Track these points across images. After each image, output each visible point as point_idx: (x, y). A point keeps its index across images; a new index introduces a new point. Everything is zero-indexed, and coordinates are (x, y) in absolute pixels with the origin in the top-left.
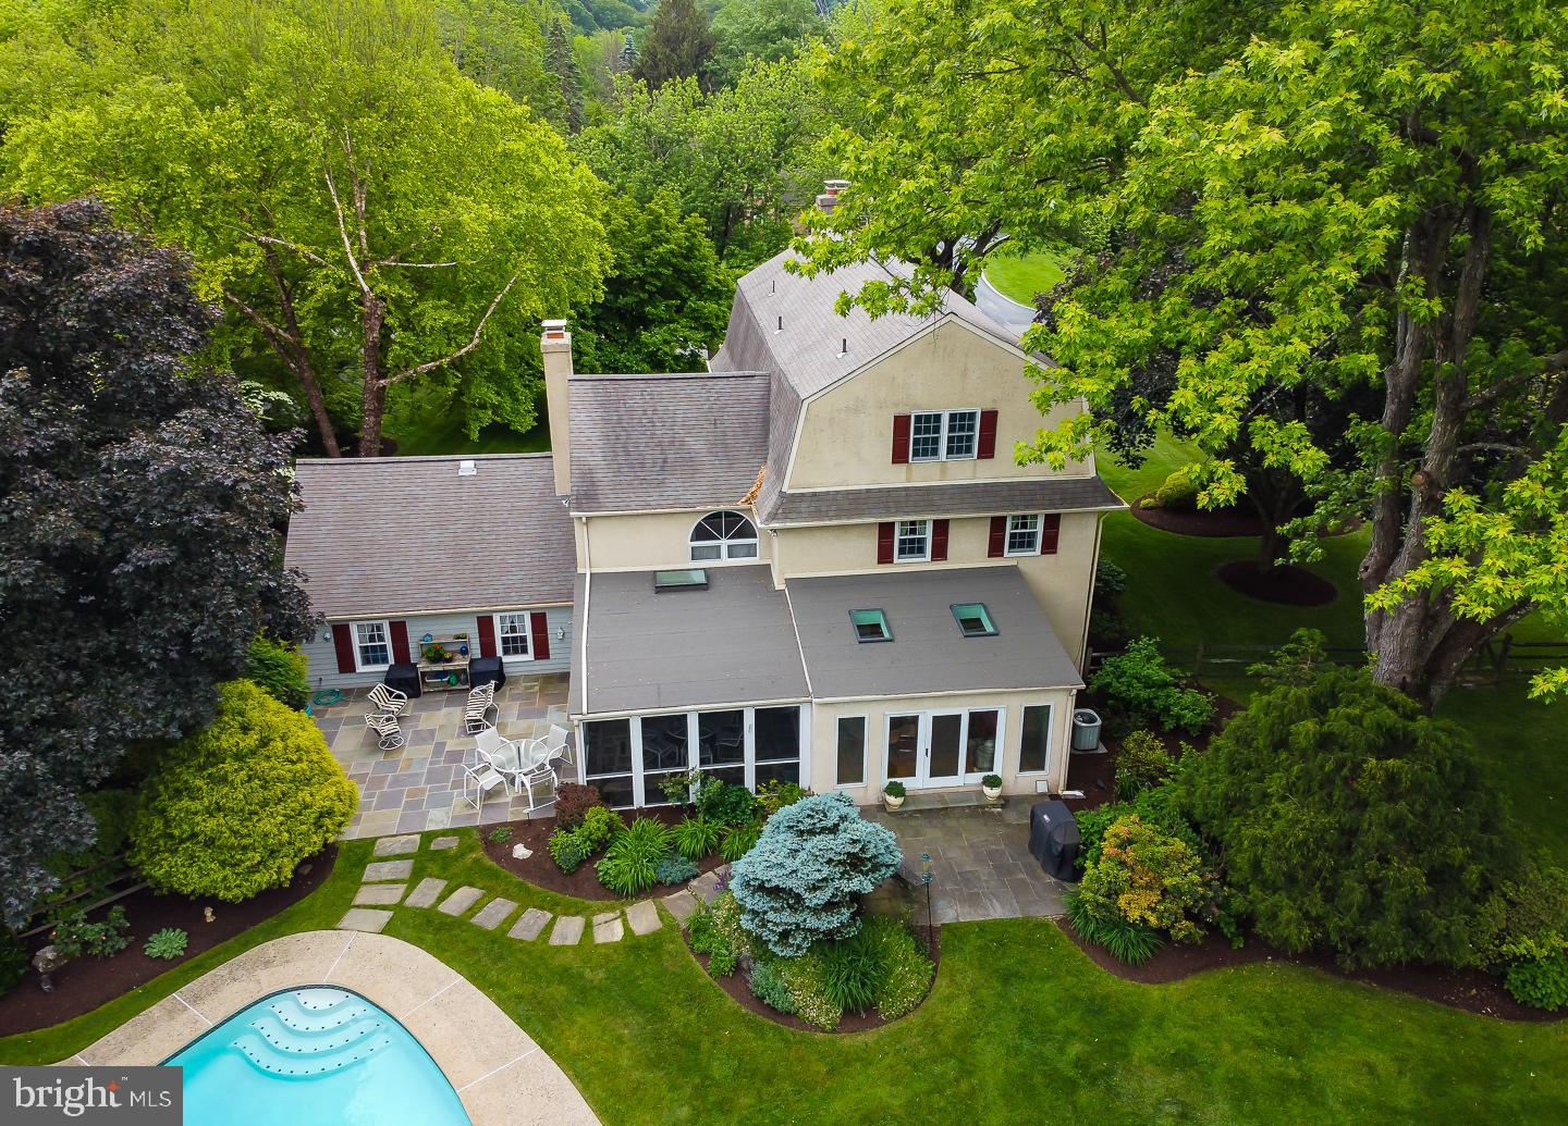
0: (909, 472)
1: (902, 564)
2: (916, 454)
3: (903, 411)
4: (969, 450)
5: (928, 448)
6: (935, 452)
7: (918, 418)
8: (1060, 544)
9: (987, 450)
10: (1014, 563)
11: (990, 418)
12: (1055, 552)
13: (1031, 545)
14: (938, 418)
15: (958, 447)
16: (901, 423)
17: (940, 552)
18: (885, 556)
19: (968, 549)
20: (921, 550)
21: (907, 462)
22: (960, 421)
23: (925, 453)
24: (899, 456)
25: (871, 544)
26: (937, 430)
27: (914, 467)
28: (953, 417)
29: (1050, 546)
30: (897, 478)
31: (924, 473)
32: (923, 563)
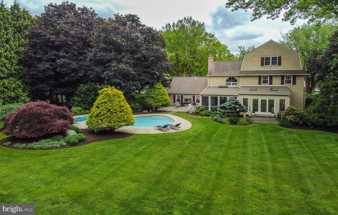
0: (264, 67)
1: (263, 85)
2: (265, 64)
3: (263, 57)
4: (276, 64)
5: (267, 63)
6: (269, 64)
7: (266, 58)
8: (296, 83)
9: (280, 64)
10: (287, 86)
11: (280, 58)
12: (295, 84)
13: (290, 83)
14: (269, 58)
15: (274, 63)
16: (262, 59)
17: (271, 83)
18: (260, 83)
19: (277, 82)
20: (267, 83)
21: (264, 66)
22: (274, 59)
23: (267, 64)
24: (262, 65)
25: (256, 80)
26: (269, 60)
27: (265, 67)
28: (272, 58)
29: (294, 83)
30: (262, 69)
31: (267, 68)
32: (268, 85)
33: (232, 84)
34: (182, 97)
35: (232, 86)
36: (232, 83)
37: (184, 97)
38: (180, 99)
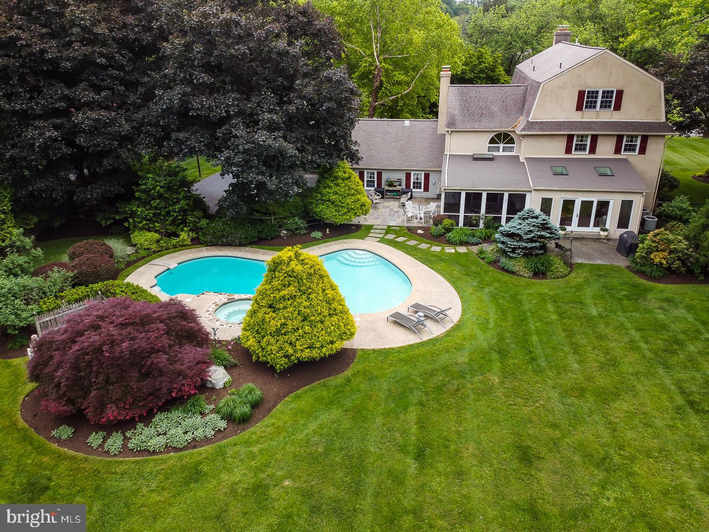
0: (583, 114)
1: (575, 155)
2: (586, 107)
3: (582, 89)
4: (610, 107)
5: (591, 105)
6: (595, 107)
7: (589, 92)
8: (647, 151)
9: (618, 107)
10: (625, 157)
11: (620, 93)
12: (645, 154)
13: (634, 150)
14: (597, 92)
15: (605, 105)
16: (581, 94)
17: (593, 150)
18: (568, 151)
19: (606, 149)
20: (584, 150)
21: (582, 110)
22: (607, 94)
23: (590, 107)
24: (579, 108)
25: (562, 144)
26: (596, 97)
27: (585, 113)
28: (604, 92)
29: (643, 151)
30: (577, 117)
31: (589, 116)
32: (585, 155)
33: (501, 149)
34: (380, 175)
35: (501, 153)
36: (501, 146)
37: (385, 176)
38: (376, 179)
